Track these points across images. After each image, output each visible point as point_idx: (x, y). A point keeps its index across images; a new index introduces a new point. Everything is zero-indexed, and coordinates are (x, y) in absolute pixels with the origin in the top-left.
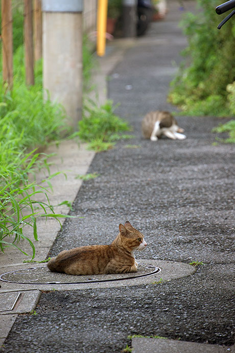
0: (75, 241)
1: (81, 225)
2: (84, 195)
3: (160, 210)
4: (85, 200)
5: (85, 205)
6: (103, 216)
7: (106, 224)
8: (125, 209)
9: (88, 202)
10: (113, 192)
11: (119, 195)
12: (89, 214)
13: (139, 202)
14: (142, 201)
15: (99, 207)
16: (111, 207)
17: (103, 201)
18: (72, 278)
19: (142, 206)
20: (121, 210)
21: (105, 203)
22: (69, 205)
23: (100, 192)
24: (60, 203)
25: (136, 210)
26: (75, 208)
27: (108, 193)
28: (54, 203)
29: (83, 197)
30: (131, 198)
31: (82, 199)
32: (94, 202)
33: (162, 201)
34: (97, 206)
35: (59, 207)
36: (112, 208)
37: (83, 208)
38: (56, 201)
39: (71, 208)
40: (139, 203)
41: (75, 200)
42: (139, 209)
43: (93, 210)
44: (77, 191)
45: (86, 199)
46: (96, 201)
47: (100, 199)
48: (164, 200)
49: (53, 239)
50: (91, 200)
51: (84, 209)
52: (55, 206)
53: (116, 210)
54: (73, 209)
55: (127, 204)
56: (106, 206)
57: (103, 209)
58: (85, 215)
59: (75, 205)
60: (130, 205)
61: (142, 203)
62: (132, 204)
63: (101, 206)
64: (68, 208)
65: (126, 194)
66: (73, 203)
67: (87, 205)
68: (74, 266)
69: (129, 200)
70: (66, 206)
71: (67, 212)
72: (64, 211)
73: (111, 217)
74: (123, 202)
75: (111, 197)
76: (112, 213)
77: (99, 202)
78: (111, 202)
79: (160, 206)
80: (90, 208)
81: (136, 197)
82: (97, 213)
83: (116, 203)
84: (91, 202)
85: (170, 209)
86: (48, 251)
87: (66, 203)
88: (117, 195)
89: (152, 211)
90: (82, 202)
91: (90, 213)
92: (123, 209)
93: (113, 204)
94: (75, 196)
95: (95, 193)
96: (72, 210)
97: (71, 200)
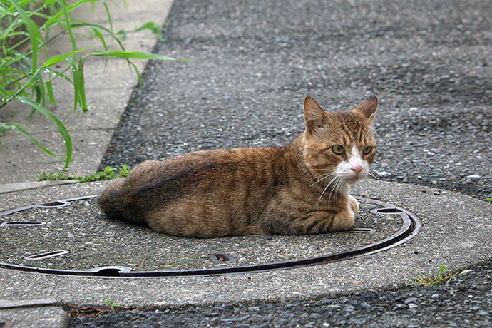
0: (171, 115)
1: (181, 72)
2: (182, 13)
3: (335, 43)
4: (185, 21)
5: (187, 31)
6: (225, 53)
7: (233, 71)
8: (265, 39)
9: (191, 25)
10: (233, 7)
11: (245, 14)
12: (196, 50)
13: (288, 26)
14: (292, 24)
15: (214, 36)
16: (237, 36)
17: (220, 23)
18: (167, 251)
19: (296, 34)
20: (258, 42)
21: (224, 27)
22: (155, 31)
23: (211, 7)
24: (139, 25)
25: (288, 43)
26: (167, 37)
27: (226, 9)
28: (130, 26)
29: (180, 15)
30: (269, 19)
31: (180, 19)
32: (202, 25)
33: (331, 26)
34: (209, 33)
35: (136, 34)
36: (239, 38)
37: (182, 37)
38: (132, 23)
39: (160, 36)
40: (287, 29)
41: (166, 21)
42: (293, 41)
43: (202, 41)
44: (169, 6)
45: (188, 19)
46: (206, 24)
47: (212, 20)
48: (333, 24)
49: (121, 106)
50: (196, 21)
51: (186, 38)
52: (129, 32)
53: (247, 41)
54: (163, 37)
55: (267, 30)
56: (227, 34)
57: (221, 37)
58: (188, 51)
59: (169, 30)
60: (273, 32)
61: (293, 27)
62: (276, 31)
63: (218, 33)
64: (154, 36)
65: (258, 12)
66: (164, 26)
67: (189, 30)
68: (178, 209)
69: (268, 22)
70: (149, 32)
71: (152, 43)
72: (146, 42)
73: (241, 56)
74: (258, 27)
75: (232, 15)
76: (241, 48)
77: (213, 26)
78: (235, 25)
79: (331, 36)
80: (197, 36)
81: (278, 17)
82: (212, 48)
83: (244, 28)
84: (197, 24)
85: (353, 40)
86: (106, 139)
87: (149, 26)
88: (242, 12)
89: (320, 44)
90: (179, 25)
91: (197, 46)
92: (260, 39)
93: (239, 29)
94: (166, 14)
95: (202, 10)
96: (161, 39)
97: (159, 21)
